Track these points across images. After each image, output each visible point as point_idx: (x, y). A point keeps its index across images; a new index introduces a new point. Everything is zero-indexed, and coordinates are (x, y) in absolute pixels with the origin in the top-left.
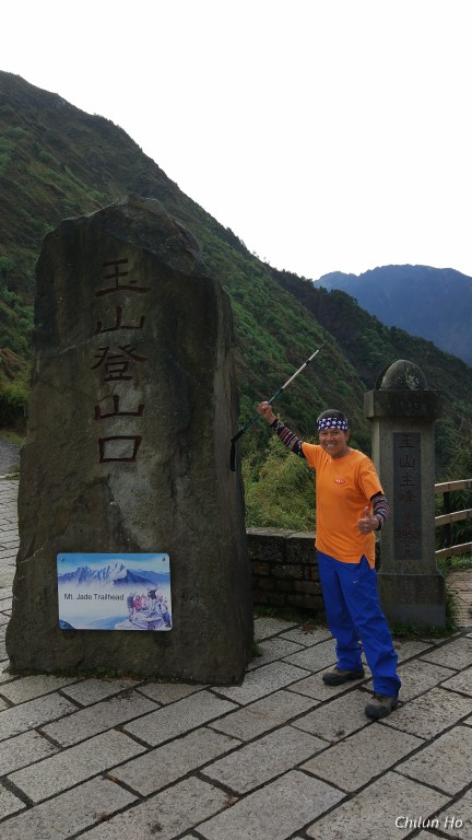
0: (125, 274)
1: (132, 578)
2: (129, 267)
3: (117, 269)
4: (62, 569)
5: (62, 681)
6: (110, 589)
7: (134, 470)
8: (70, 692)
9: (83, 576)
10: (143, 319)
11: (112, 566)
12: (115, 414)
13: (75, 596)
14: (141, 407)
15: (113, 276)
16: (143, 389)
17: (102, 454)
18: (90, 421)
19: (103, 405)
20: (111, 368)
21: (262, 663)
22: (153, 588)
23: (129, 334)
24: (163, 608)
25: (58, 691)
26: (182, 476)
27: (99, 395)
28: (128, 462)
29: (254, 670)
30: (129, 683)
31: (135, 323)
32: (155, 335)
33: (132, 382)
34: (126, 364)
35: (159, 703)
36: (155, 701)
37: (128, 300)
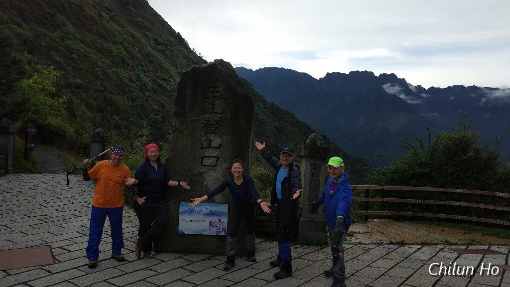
0: (218, 92)
1: (212, 214)
2: (221, 89)
3: (215, 90)
4: (182, 209)
5: (179, 255)
6: (201, 217)
7: (215, 170)
8: (186, 257)
9: (191, 212)
10: (224, 110)
11: (204, 208)
12: (209, 147)
13: (186, 220)
14: (221, 145)
15: (213, 92)
16: (222, 138)
17: (202, 163)
18: (198, 149)
19: (204, 143)
20: (210, 129)
22: (220, 218)
23: (218, 116)
24: (224, 226)
27: (203, 139)
28: (213, 167)
30: (208, 256)
31: (220, 111)
32: (228, 117)
33: (218, 135)
34: (216, 128)
37: (218, 102)
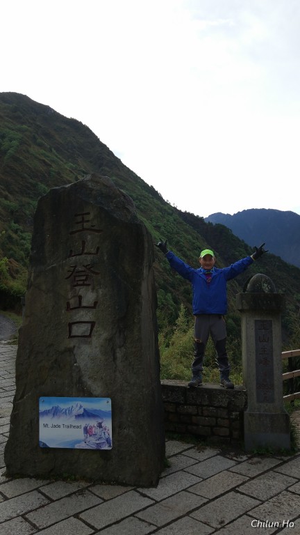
0: (88, 221)
1: (87, 414)
2: (91, 217)
3: (83, 218)
4: (43, 407)
5: (40, 483)
6: (72, 421)
7: (90, 343)
8: (45, 490)
9: (55, 412)
10: (98, 249)
11: (74, 406)
12: (80, 307)
13: (50, 425)
14: (96, 303)
15: (80, 222)
16: (97, 292)
17: (70, 332)
18: (63, 312)
19: (73, 302)
20: (77, 279)
21: (171, 472)
23: (89, 258)
24: (107, 434)
25: (36, 489)
26: (120, 347)
27: (70, 296)
28: (86, 338)
29: (165, 477)
30: (83, 484)
31: (93, 251)
32: (105, 258)
33: (90, 287)
34: (87, 276)
35: (103, 499)
36: (100, 498)
37: (89, 237)
